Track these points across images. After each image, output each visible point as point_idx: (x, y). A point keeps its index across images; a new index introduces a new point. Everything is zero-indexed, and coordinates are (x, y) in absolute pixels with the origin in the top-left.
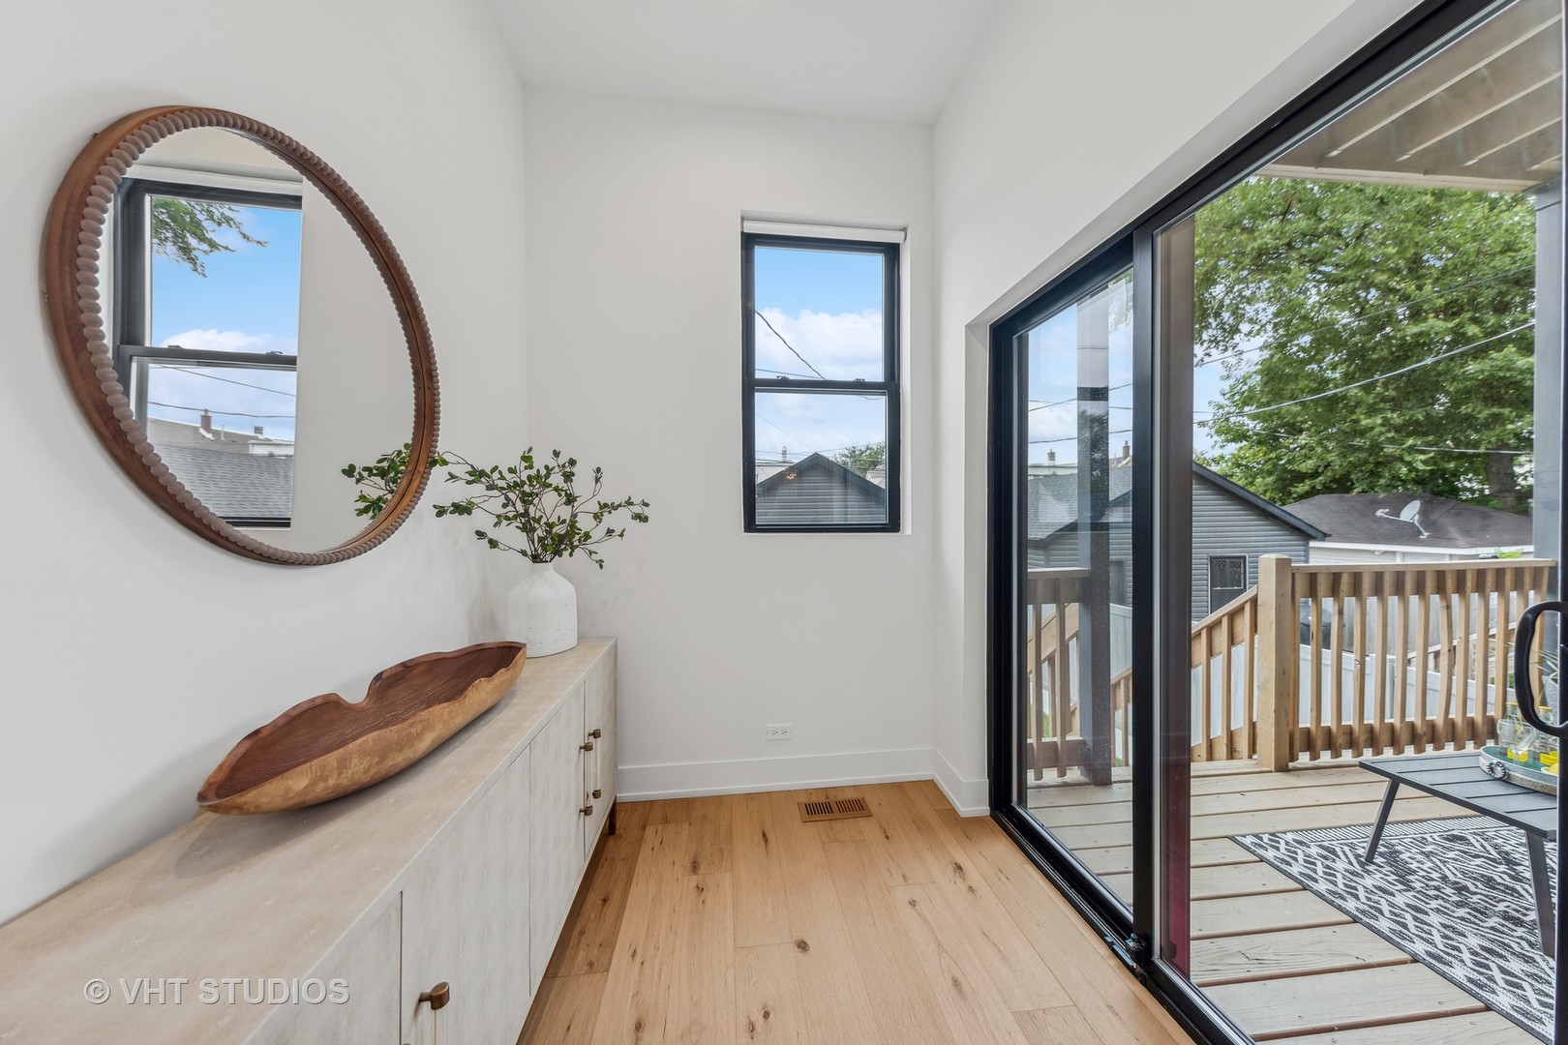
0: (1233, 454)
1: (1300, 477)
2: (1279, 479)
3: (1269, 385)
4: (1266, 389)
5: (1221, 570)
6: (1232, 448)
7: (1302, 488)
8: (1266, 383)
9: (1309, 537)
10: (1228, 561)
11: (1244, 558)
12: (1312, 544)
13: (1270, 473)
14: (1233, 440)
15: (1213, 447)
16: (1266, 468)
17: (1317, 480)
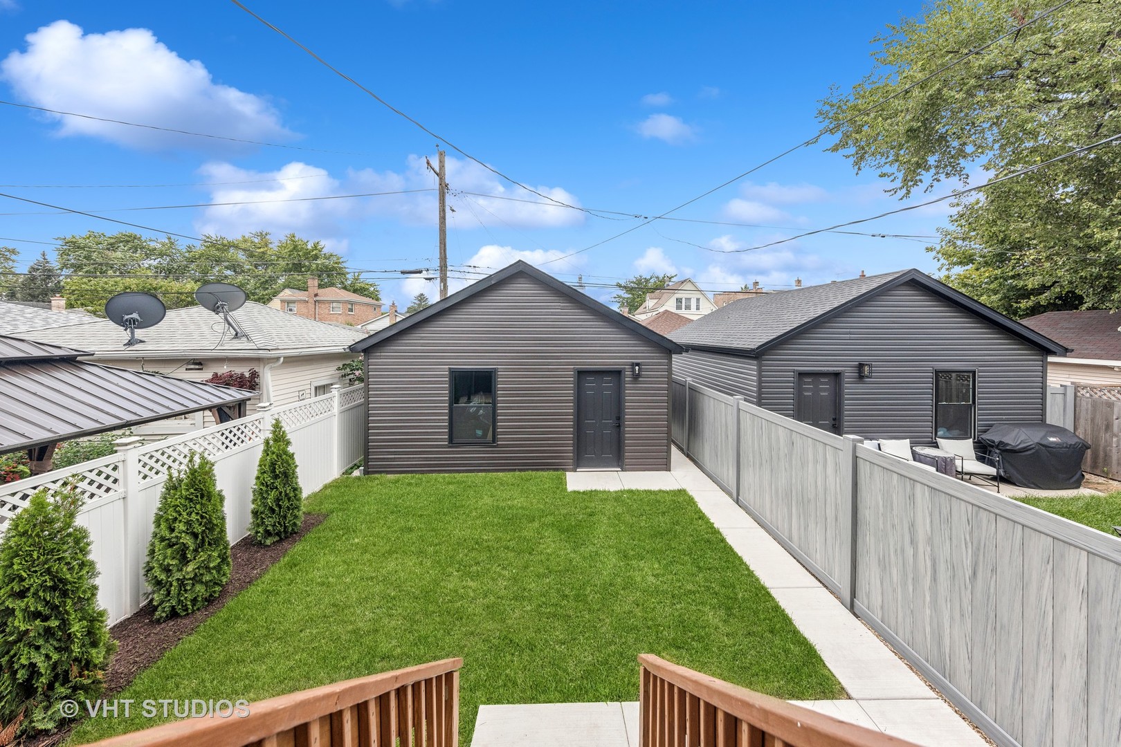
0: (959, 275)
1: (1025, 294)
2: (1005, 297)
3: (995, 204)
4: (992, 208)
5: (946, 382)
6: (958, 270)
7: (1025, 304)
8: (992, 201)
9: (1050, 352)
10: (954, 375)
11: (974, 373)
12: (1051, 359)
13: (995, 292)
14: (961, 263)
15: (939, 270)
16: (992, 286)
17: (1043, 296)
